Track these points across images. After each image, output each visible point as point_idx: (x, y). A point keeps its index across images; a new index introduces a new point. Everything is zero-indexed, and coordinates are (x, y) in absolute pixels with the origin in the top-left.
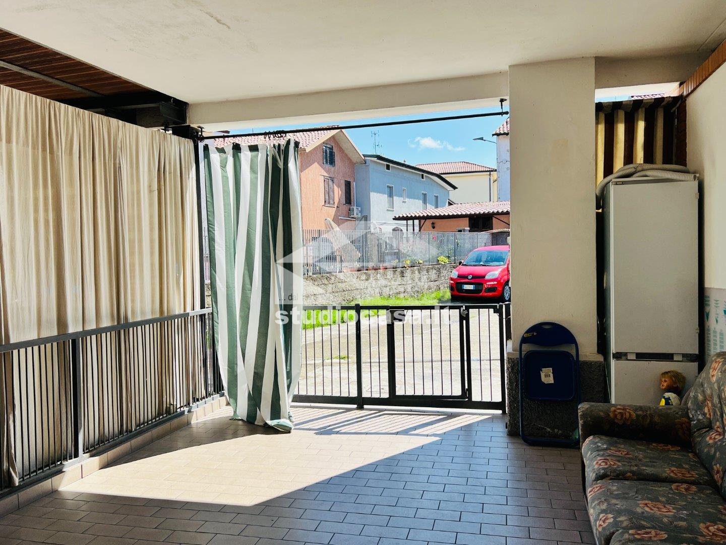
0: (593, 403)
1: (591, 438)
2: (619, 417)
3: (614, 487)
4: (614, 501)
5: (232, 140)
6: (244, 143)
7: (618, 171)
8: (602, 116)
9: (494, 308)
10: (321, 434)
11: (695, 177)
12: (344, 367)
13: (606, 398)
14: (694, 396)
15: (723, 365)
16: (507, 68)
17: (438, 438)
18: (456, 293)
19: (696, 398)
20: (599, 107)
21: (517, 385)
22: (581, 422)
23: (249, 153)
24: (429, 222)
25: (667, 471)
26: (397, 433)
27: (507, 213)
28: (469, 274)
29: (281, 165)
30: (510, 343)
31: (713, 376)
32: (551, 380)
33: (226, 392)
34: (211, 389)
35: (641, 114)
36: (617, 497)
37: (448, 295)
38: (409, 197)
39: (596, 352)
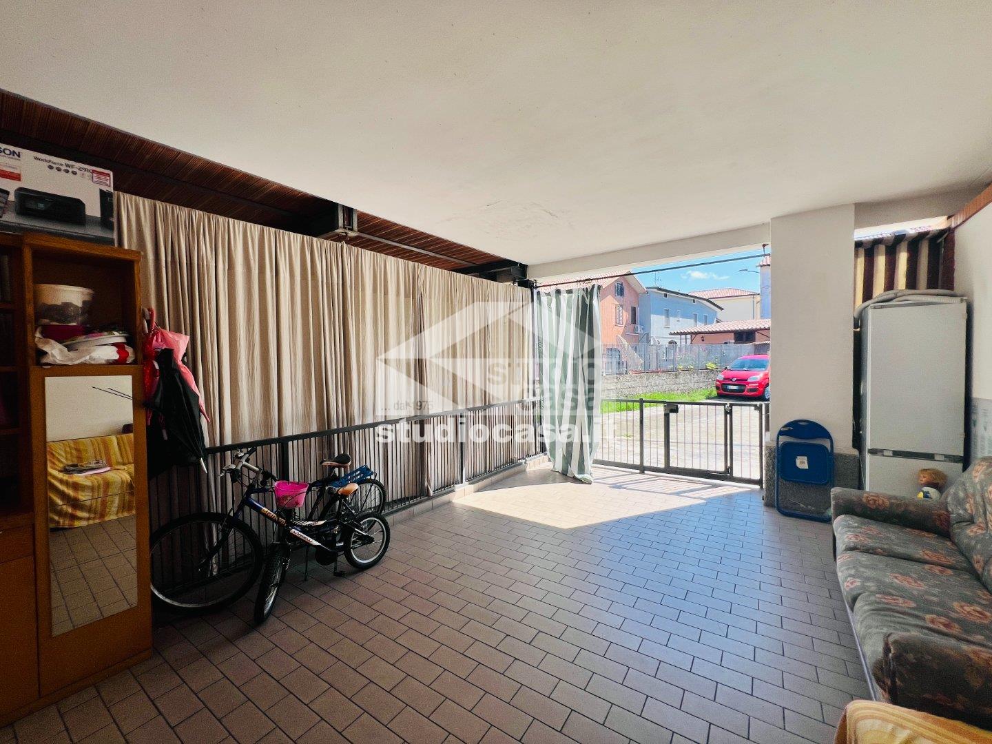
0: (845, 489)
1: (843, 516)
2: (871, 502)
3: (864, 558)
4: (862, 569)
5: (554, 287)
6: (563, 288)
7: (877, 297)
8: (862, 251)
9: (755, 406)
10: (614, 487)
11: (962, 301)
12: (630, 443)
13: (860, 485)
14: (954, 493)
15: (988, 467)
16: (769, 220)
17: (703, 501)
18: (722, 391)
19: (956, 494)
20: (859, 245)
21: (773, 468)
22: (833, 503)
23: (566, 295)
24: (699, 337)
25: (920, 553)
26: (670, 494)
27: (769, 329)
28: (733, 377)
29: (588, 302)
30: (768, 434)
31: (976, 477)
32: (806, 466)
33: (548, 453)
34: (538, 450)
35: (904, 246)
36: (866, 567)
37: (715, 393)
38: (683, 316)
39: (851, 447)
